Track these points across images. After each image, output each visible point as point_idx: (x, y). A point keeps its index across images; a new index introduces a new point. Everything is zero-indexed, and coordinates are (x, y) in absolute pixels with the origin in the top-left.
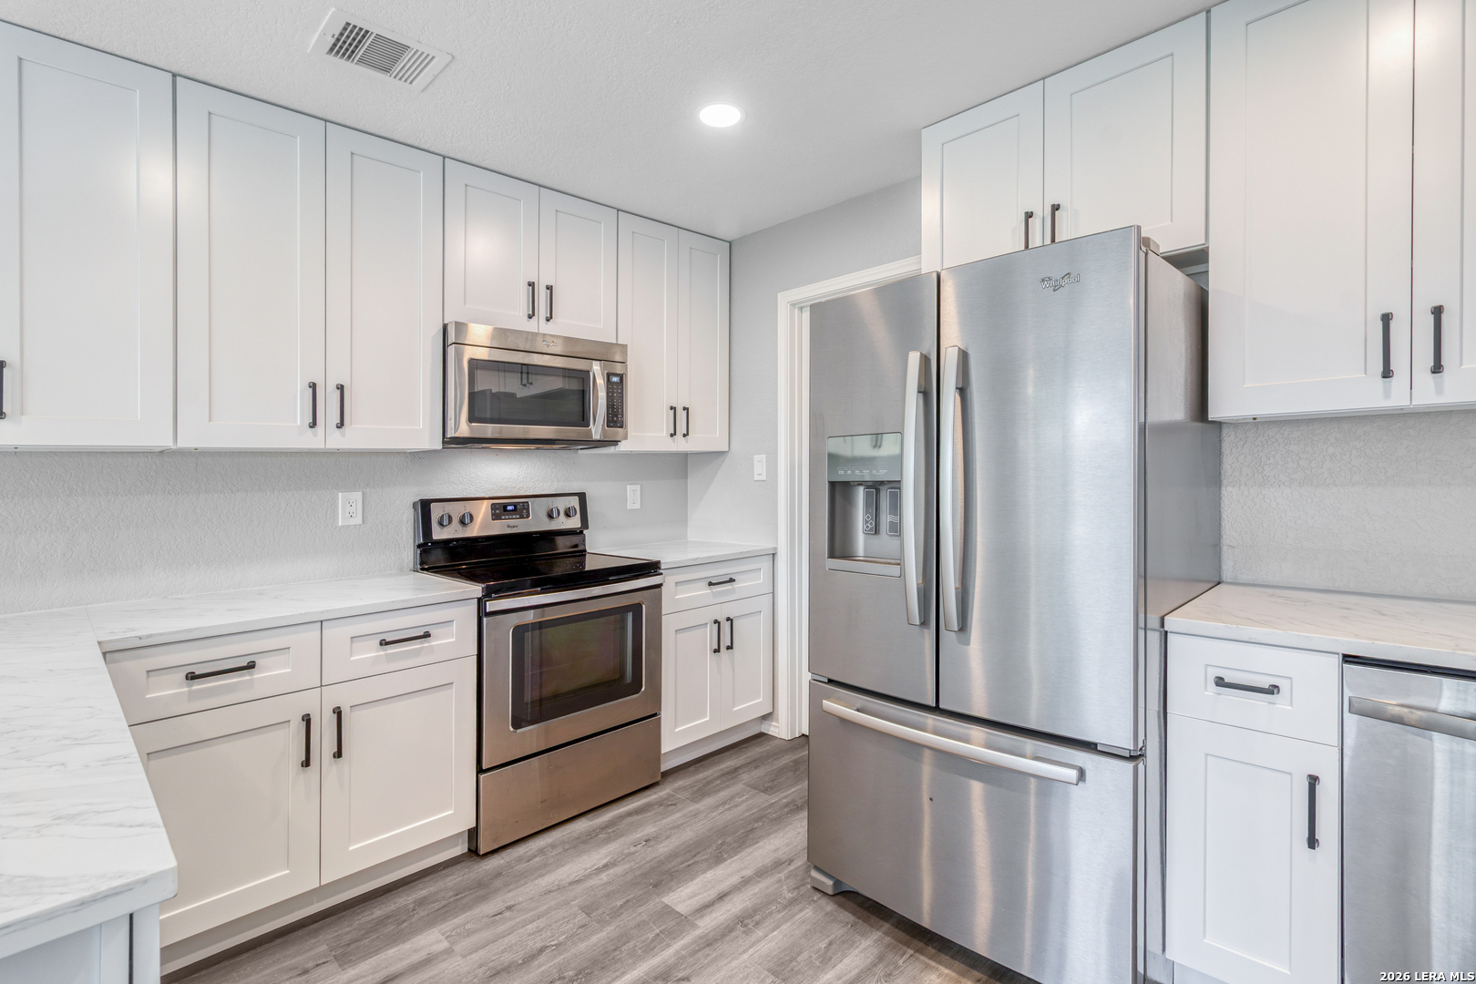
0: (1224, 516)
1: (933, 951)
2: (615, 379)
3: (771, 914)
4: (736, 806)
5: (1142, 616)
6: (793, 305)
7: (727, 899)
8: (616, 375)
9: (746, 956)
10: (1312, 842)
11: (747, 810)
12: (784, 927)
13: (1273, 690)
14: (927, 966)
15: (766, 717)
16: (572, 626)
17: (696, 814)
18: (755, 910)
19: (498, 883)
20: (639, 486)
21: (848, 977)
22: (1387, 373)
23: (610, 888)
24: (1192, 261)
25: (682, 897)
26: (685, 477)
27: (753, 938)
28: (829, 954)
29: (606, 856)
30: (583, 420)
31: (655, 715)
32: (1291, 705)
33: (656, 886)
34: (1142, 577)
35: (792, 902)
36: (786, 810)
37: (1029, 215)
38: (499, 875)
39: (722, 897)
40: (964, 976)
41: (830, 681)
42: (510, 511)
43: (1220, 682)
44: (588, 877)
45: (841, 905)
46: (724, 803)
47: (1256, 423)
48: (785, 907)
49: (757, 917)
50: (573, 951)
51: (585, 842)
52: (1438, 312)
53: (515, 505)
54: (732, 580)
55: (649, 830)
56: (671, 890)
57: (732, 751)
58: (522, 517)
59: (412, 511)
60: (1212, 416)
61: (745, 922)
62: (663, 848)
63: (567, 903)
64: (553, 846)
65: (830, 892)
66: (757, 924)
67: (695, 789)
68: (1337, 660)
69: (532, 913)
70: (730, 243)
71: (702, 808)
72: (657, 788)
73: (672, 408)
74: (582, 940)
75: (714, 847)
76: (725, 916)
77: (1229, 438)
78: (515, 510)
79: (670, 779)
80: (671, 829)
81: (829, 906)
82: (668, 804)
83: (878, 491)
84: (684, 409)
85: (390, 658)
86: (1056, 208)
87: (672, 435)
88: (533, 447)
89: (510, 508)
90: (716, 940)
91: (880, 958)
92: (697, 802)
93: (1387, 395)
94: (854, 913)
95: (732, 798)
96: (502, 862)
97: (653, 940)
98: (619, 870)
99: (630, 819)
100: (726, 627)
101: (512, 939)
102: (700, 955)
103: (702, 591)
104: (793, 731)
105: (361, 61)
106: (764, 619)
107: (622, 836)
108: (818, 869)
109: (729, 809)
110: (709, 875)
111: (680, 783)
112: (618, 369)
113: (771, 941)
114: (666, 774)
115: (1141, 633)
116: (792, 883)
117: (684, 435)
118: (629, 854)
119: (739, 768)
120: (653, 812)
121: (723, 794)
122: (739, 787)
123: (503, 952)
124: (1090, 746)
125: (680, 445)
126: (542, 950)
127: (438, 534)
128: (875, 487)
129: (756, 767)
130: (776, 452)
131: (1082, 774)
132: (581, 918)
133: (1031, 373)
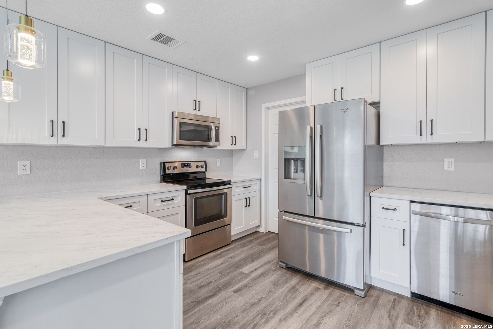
0: (384, 169)
1: (313, 279)
2: (217, 128)
3: (270, 273)
4: (254, 249)
5: (365, 193)
6: (266, 108)
7: (257, 270)
8: (217, 127)
9: (265, 282)
10: (404, 245)
11: (258, 250)
12: (274, 275)
13: (395, 210)
14: (312, 282)
15: (258, 227)
16: (209, 198)
17: (244, 251)
18: (265, 272)
19: (193, 268)
20: (220, 159)
21: (293, 285)
22: (421, 135)
23: (225, 268)
24: (376, 105)
25: (246, 269)
26: (233, 157)
27: (266, 278)
28: (287, 280)
29: (221, 261)
30: (209, 139)
31: (229, 224)
32: (399, 213)
33: (237, 267)
34: (365, 185)
35: (274, 270)
36: (268, 250)
37: (335, 90)
38: (192, 266)
39: (256, 269)
40: (321, 284)
41: (285, 212)
42: (186, 166)
43: (383, 208)
44: (218, 266)
45: (288, 270)
46: (251, 248)
47: (392, 146)
48: (273, 271)
49: (267, 273)
50: (220, 282)
51: (214, 258)
52: (432, 121)
53: (187, 164)
54: (249, 187)
55: (231, 255)
56: (241, 268)
57: (249, 236)
58: (190, 168)
59: (159, 165)
60: (381, 144)
61: (264, 274)
62: (237, 259)
63: (214, 272)
64: (206, 259)
65: (285, 268)
66: (267, 275)
67: (242, 245)
68: (409, 202)
69: (205, 274)
70: (247, 89)
71: (245, 250)
72: (230, 245)
73: (231, 137)
74: (221, 280)
75: (251, 258)
76: (258, 274)
77: (385, 150)
78: (187, 165)
79: (234, 243)
80: (237, 255)
81: (285, 271)
82: (235, 249)
83: (297, 161)
84: (235, 137)
85: (164, 205)
86: (342, 88)
87: (231, 144)
88: (192, 147)
89: (186, 165)
90: (257, 279)
91: (300, 281)
92: (243, 248)
93: (421, 140)
94: (291, 272)
95: (252, 247)
96: (192, 263)
97: (240, 279)
98: (226, 264)
99: (225, 253)
100: (248, 200)
101: (202, 280)
102: (254, 282)
103: (242, 189)
104: (266, 230)
105: (160, 42)
106: (258, 198)
107: (224, 256)
108: (281, 261)
109: (252, 250)
110: (251, 265)
111: (237, 244)
112: (218, 125)
113: (272, 278)
114: (233, 241)
115: (365, 197)
116: (274, 266)
117: (235, 145)
118: (227, 261)
119: (252, 240)
120: (231, 251)
121: (250, 246)
122: (254, 244)
123: (201, 282)
124: (353, 224)
125: (233, 147)
126: (211, 282)
127: (168, 172)
128: (296, 160)
129: (257, 240)
130: (261, 150)
131: (351, 230)
132: (219, 275)
133: (335, 129)
